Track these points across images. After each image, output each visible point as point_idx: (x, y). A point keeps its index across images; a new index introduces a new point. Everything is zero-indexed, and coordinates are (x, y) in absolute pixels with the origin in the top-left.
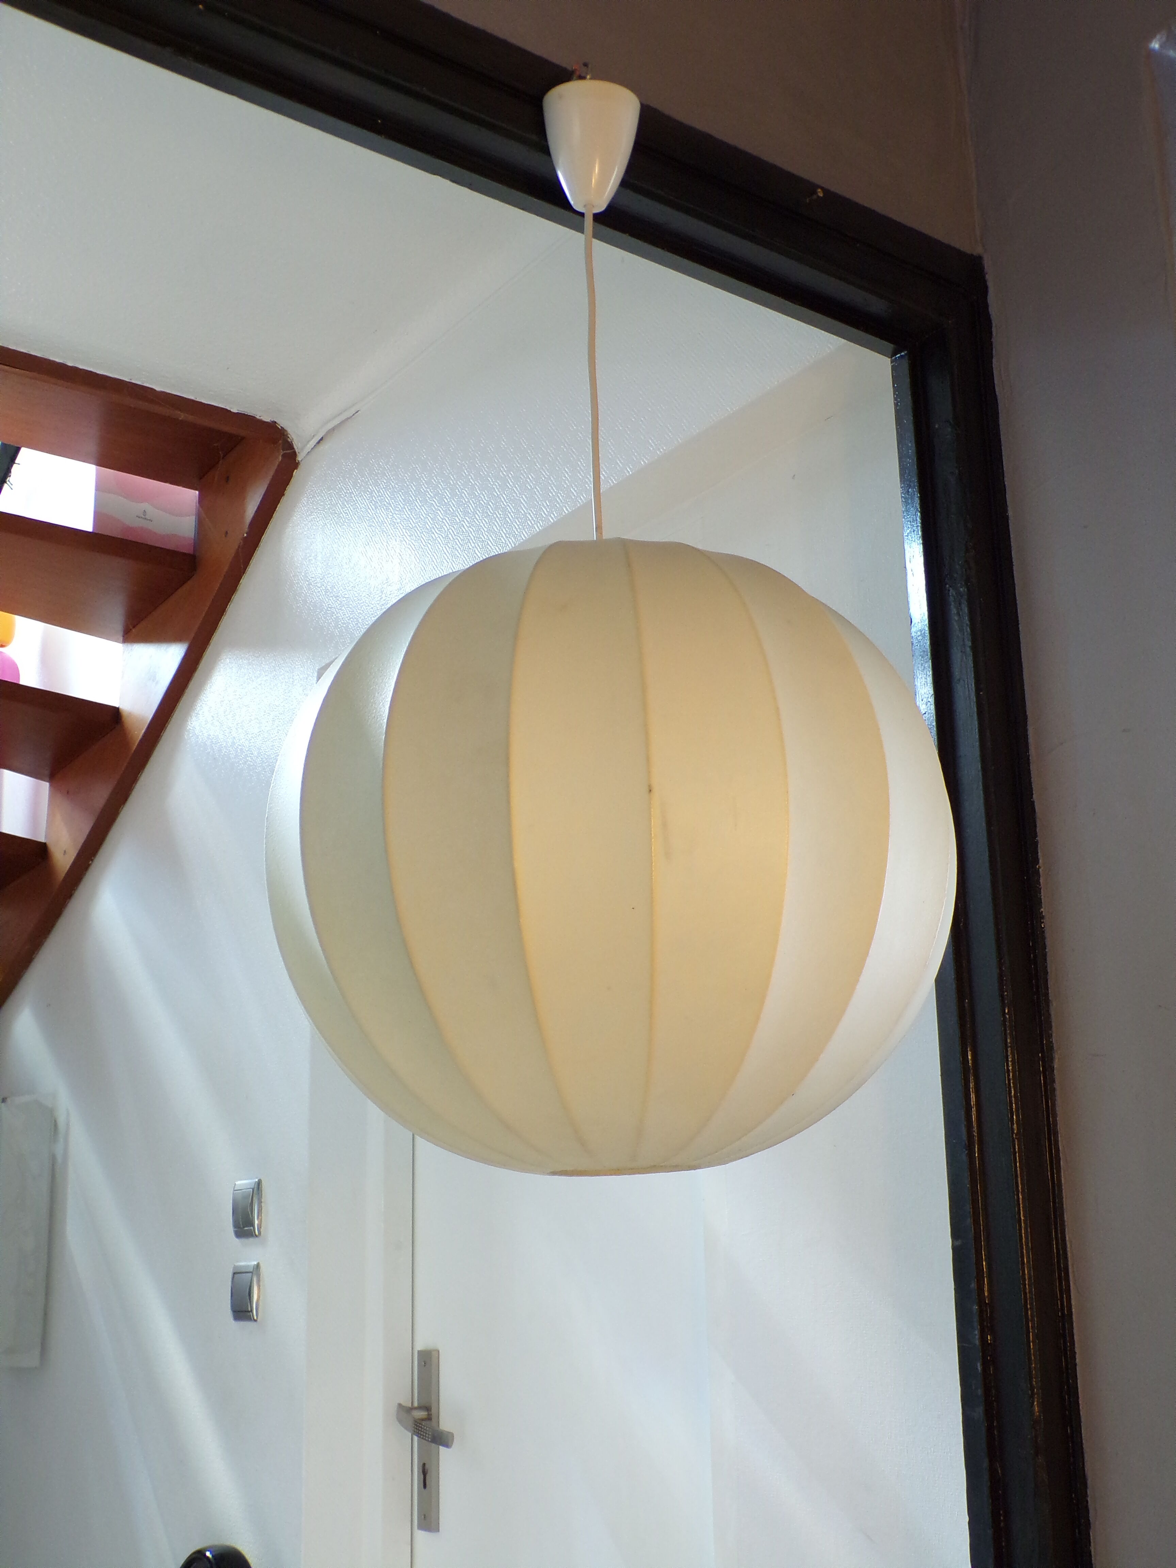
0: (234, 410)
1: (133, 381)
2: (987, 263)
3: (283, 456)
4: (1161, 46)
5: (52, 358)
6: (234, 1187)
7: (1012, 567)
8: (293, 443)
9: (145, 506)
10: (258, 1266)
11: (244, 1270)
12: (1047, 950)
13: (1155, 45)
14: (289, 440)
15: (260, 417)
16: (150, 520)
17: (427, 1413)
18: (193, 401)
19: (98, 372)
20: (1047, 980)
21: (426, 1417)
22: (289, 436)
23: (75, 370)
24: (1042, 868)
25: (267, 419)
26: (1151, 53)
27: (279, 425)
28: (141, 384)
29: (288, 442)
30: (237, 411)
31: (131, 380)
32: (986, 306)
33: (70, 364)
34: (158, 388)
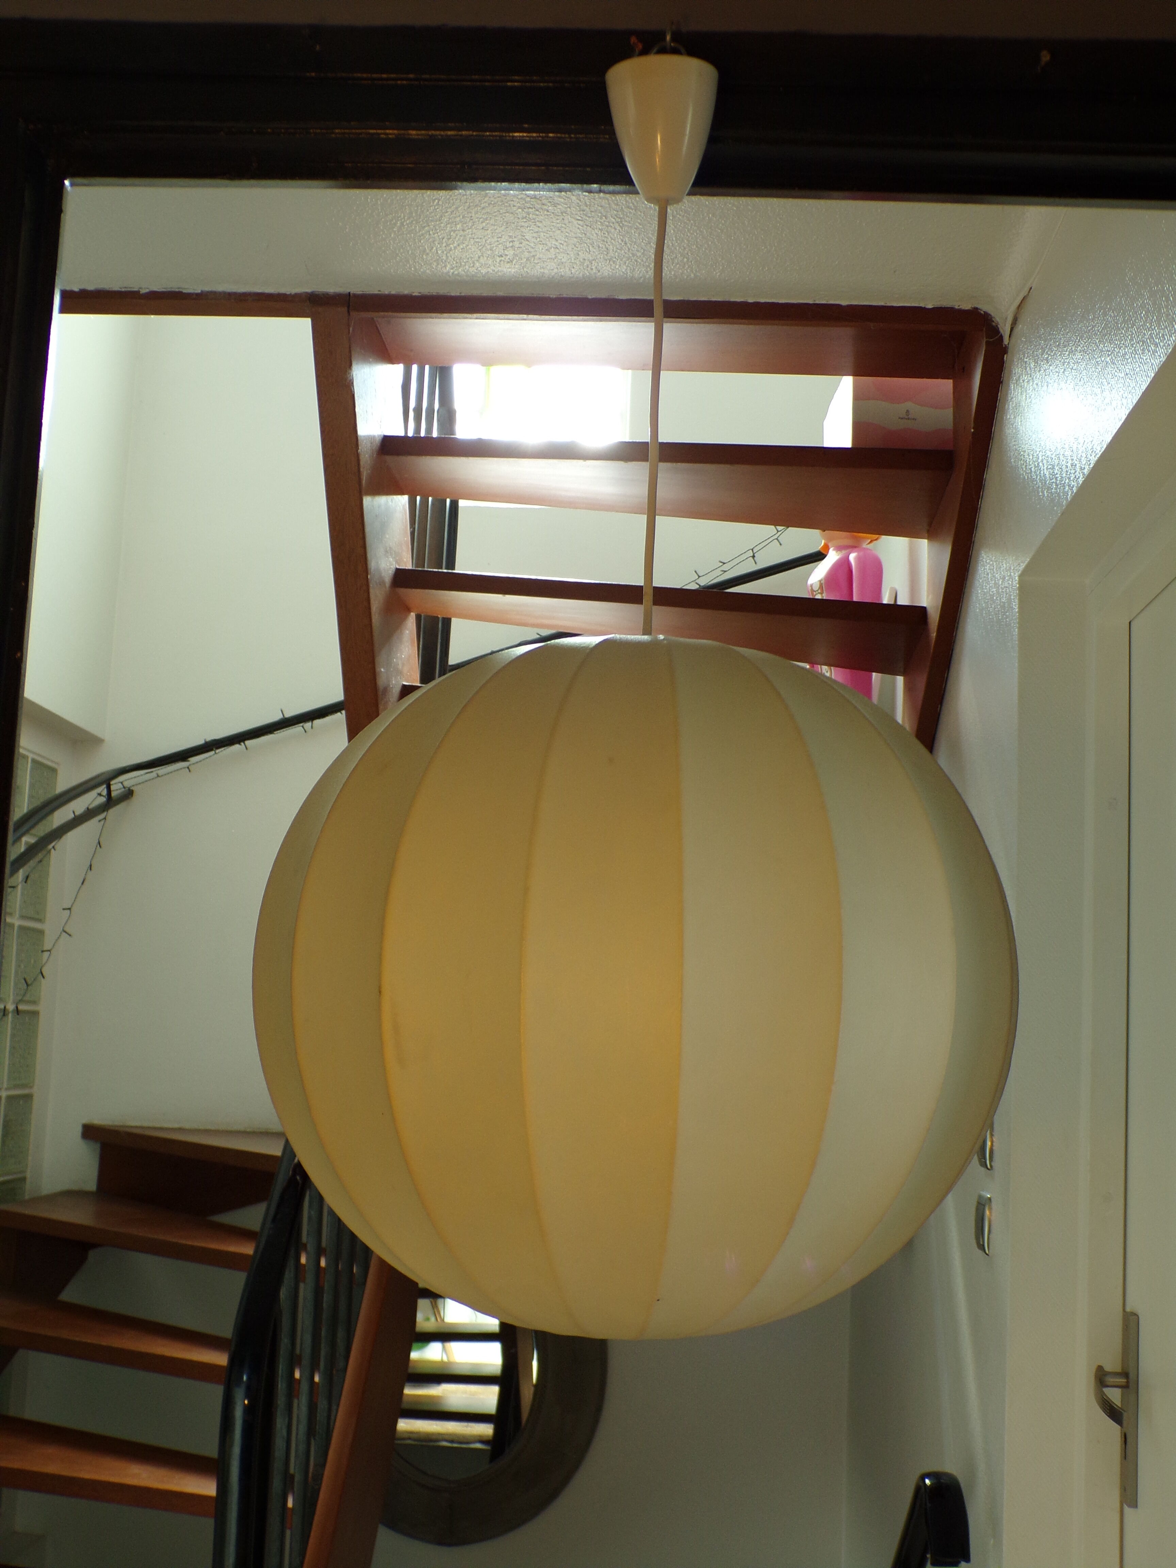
0: (930, 306)
1: (817, 302)
3: (988, 343)
8: (999, 326)
9: (909, 405)
14: (994, 324)
15: (959, 306)
16: (913, 419)
17: (1126, 1380)
18: (883, 307)
19: (780, 302)
21: (1124, 1384)
22: (993, 319)
25: (967, 306)
27: (981, 310)
28: (826, 303)
29: (993, 326)
30: (933, 306)
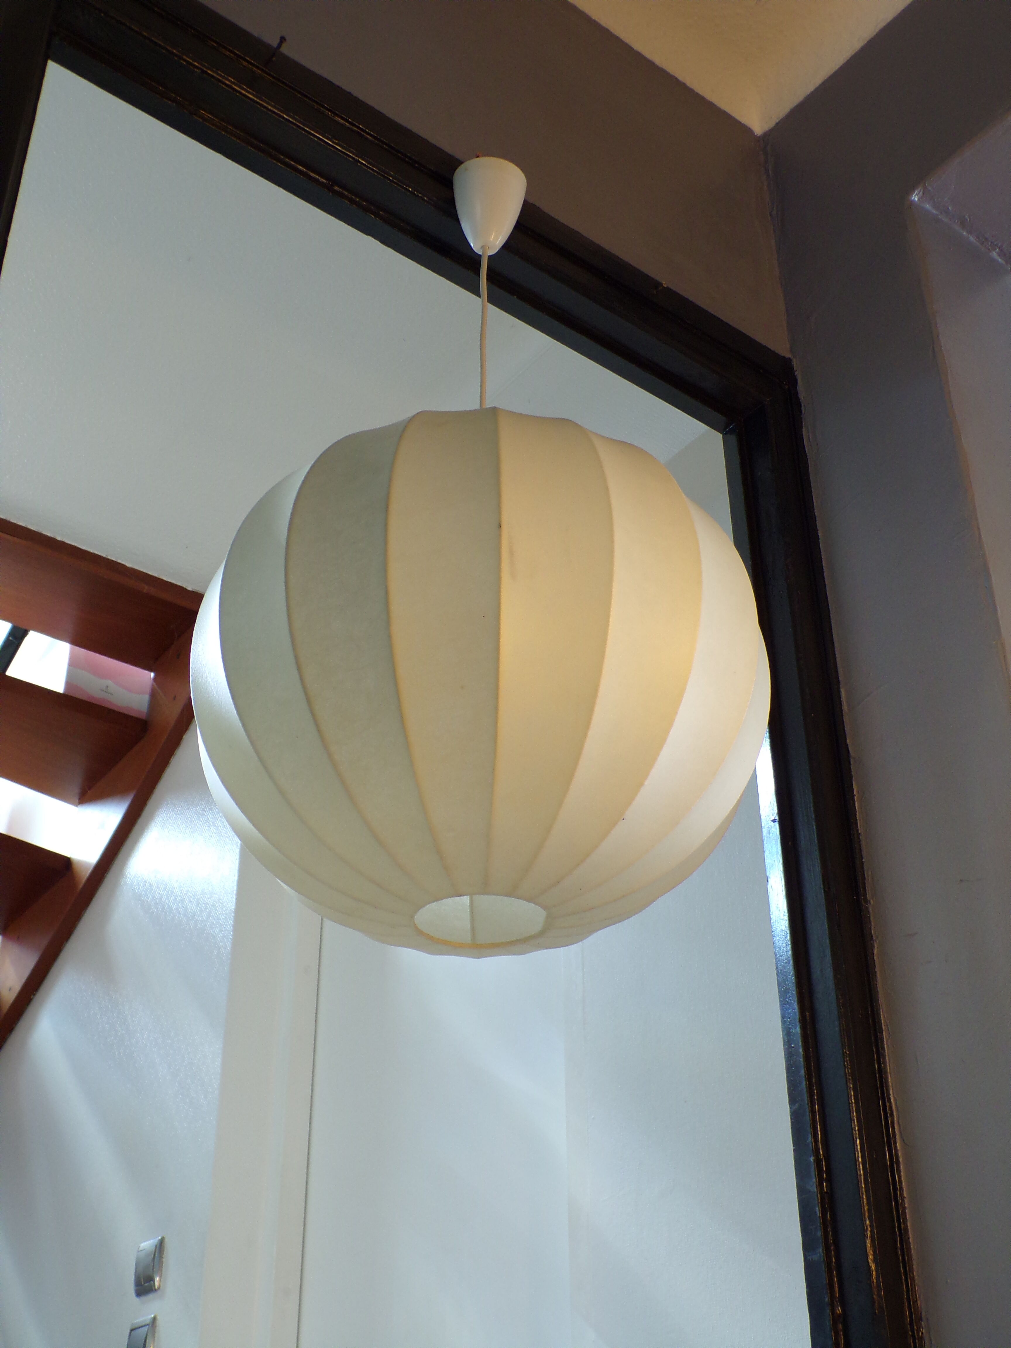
2: (795, 363)
4: (919, 200)
5: (44, 533)
6: (139, 1248)
7: (823, 573)
9: (109, 682)
10: (154, 1319)
11: (141, 1325)
12: (863, 860)
13: (915, 198)
16: (111, 694)
18: (156, 578)
20: (865, 884)
23: (62, 544)
24: (857, 796)
26: (912, 202)
28: (115, 560)
31: (107, 556)
32: (797, 393)
33: (59, 538)
34: (129, 565)
